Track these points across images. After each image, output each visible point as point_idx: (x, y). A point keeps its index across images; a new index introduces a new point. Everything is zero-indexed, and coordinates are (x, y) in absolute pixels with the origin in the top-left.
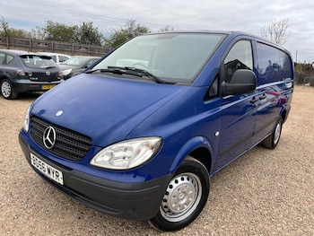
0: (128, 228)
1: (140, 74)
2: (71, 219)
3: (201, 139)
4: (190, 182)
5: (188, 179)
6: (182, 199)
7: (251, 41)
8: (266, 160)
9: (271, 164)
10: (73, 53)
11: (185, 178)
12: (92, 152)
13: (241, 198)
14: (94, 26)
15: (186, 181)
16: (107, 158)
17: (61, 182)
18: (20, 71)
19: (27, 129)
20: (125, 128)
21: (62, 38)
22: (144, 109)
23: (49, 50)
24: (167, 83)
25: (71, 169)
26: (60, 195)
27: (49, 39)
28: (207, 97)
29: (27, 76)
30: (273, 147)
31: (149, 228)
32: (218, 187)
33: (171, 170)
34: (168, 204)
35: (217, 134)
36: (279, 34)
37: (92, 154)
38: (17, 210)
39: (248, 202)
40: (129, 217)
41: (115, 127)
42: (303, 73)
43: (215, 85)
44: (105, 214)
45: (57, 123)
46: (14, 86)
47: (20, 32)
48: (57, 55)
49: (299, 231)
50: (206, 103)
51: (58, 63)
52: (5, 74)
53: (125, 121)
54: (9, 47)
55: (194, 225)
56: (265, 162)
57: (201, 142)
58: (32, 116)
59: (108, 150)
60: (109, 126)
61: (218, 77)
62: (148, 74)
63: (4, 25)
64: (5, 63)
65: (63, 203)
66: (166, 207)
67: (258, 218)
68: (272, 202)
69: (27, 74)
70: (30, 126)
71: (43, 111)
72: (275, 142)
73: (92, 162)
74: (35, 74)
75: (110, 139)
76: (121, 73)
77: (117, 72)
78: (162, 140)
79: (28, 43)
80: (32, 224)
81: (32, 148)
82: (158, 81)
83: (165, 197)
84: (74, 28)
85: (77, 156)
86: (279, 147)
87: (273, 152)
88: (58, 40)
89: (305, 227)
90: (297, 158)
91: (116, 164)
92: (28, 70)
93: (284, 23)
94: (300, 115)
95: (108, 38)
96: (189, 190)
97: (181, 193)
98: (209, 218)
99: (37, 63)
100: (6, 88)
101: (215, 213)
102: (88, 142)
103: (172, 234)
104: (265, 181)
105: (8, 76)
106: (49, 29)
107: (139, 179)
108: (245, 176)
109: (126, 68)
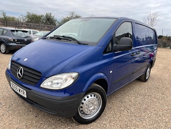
0: (62, 122)
1: (70, 39)
2: (32, 117)
3: (102, 74)
4: (95, 98)
5: (94, 96)
6: (91, 107)
7: (131, 22)
8: (141, 88)
9: (143, 90)
10: (41, 30)
11: (93, 95)
12: (41, 80)
13: (125, 107)
14: (52, 15)
15: (93, 97)
16: (49, 84)
17: (26, 96)
18: (11, 38)
19: (9, 68)
20: (59, 67)
21: (35, 21)
22: (70, 57)
23: (28, 28)
24: (84, 44)
25: (31, 89)
26: (27, 104)
27: (28, 22)
28: (105, 52)
29: (14, 41)
30: (145, 80)
31: (73, 122)
32: (113, 101)
33: (84, 90)
34: (83, 109)
35: (111, 72)
36: (153, 20)
37: (41, 81)
38: (3, 112)
39: (129, 109)
40: (62, 116)
41: (54, 67)
42: (166, 41)
43: (110, 46)
44: (50, 114)
45: (24, 65)
46: (7, 47)
47: (13, 18)
48: (32, 30)
49: (155, 125)
50: (104, 55)
51: (32, 35)
52: (3, 40)
53: (59, 64)
54: (6, 26)
55: (98, 121)
56: (141, 89)
57: (102, 76)
58: (12, 61)
59: (50, 79)
60: (51, 66)
61: (112, 41)
62: (74, 40)
63: (4, 14)
64: (3, 34)
65: (28, 108)
66: (82, 111)
67: (133, 118)
68: (142, 110)
69: (14, 40)
70: (11, 67)
71: (19, 59)
72: (147, 78)
73: (42, 86)
74: (18, 41)
75: (51, 73)
76: (61, 39)
77: (58, 38)
78: (79, 74)
79: (16, 24)
80: (11, 119)
81: (11, 78)
82: (79, 43)
83: (81, 105)
84: (42, 16)
85: (34, 82)
86: (149, 81)
87: (145, 83)
88: (33, 22)
89: (159, 123)
90: (158, 87)
91: (54, 87)
92: (14, 38)
93: (155, 14)
94: (163, 64)
95: (60, 22)
96: (95, 102)
97: (90, 103)
98: (106, 118)
99: (20, 35)
100: (3, 47)
101: (110, 115)
102: (40, 75)
103: (86, 126)
104: (139, 99)
105: (4, 41)
106: (28, 16)
107: (67, 95)
108: (128, 96)
109: (63, 36)
